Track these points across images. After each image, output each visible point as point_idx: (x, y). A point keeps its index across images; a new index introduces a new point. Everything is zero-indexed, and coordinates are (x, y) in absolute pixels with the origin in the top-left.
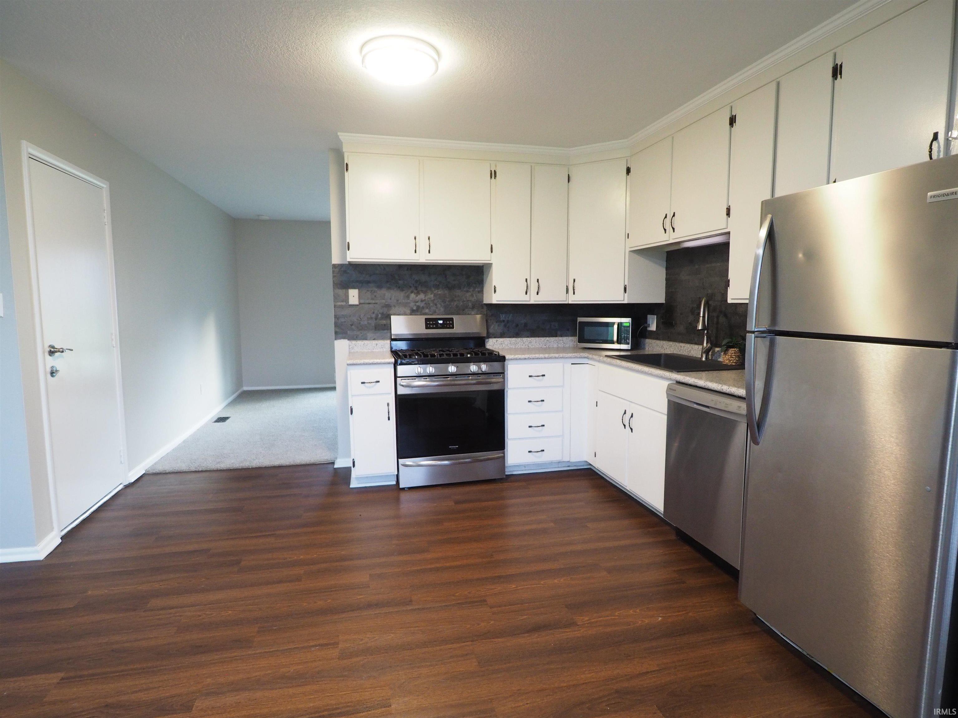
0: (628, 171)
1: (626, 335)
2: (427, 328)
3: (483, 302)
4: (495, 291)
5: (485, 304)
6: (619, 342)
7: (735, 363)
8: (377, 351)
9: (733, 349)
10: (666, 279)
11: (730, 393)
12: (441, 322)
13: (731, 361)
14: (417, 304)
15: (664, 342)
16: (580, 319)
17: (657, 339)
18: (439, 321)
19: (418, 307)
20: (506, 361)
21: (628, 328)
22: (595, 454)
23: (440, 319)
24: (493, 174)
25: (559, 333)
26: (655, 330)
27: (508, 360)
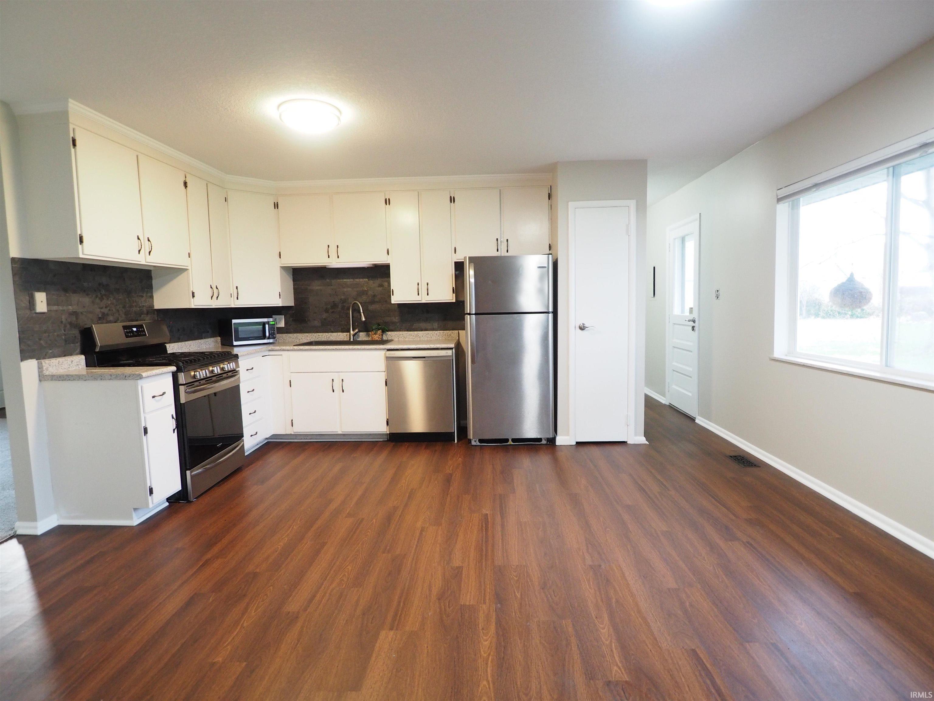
0: (276, 206)
1: (272, 331)
2: (127, 337)
3: (154, 307)
4: (193, 296)
5: (155, 309)
6: (269, 338)
9: (379, 331)
10: (294, 289)
11: (436, 348)
12: (135, 329)
14: (102, 310)
15: (298, 334)
16: (234, 321)
17: (287, 333)
18: (133, 329)
19: (103, 314)
20: (239, 357)
21: (274, 326)
22: (292, 423)
23: (134, 326)
26: (284, 326)
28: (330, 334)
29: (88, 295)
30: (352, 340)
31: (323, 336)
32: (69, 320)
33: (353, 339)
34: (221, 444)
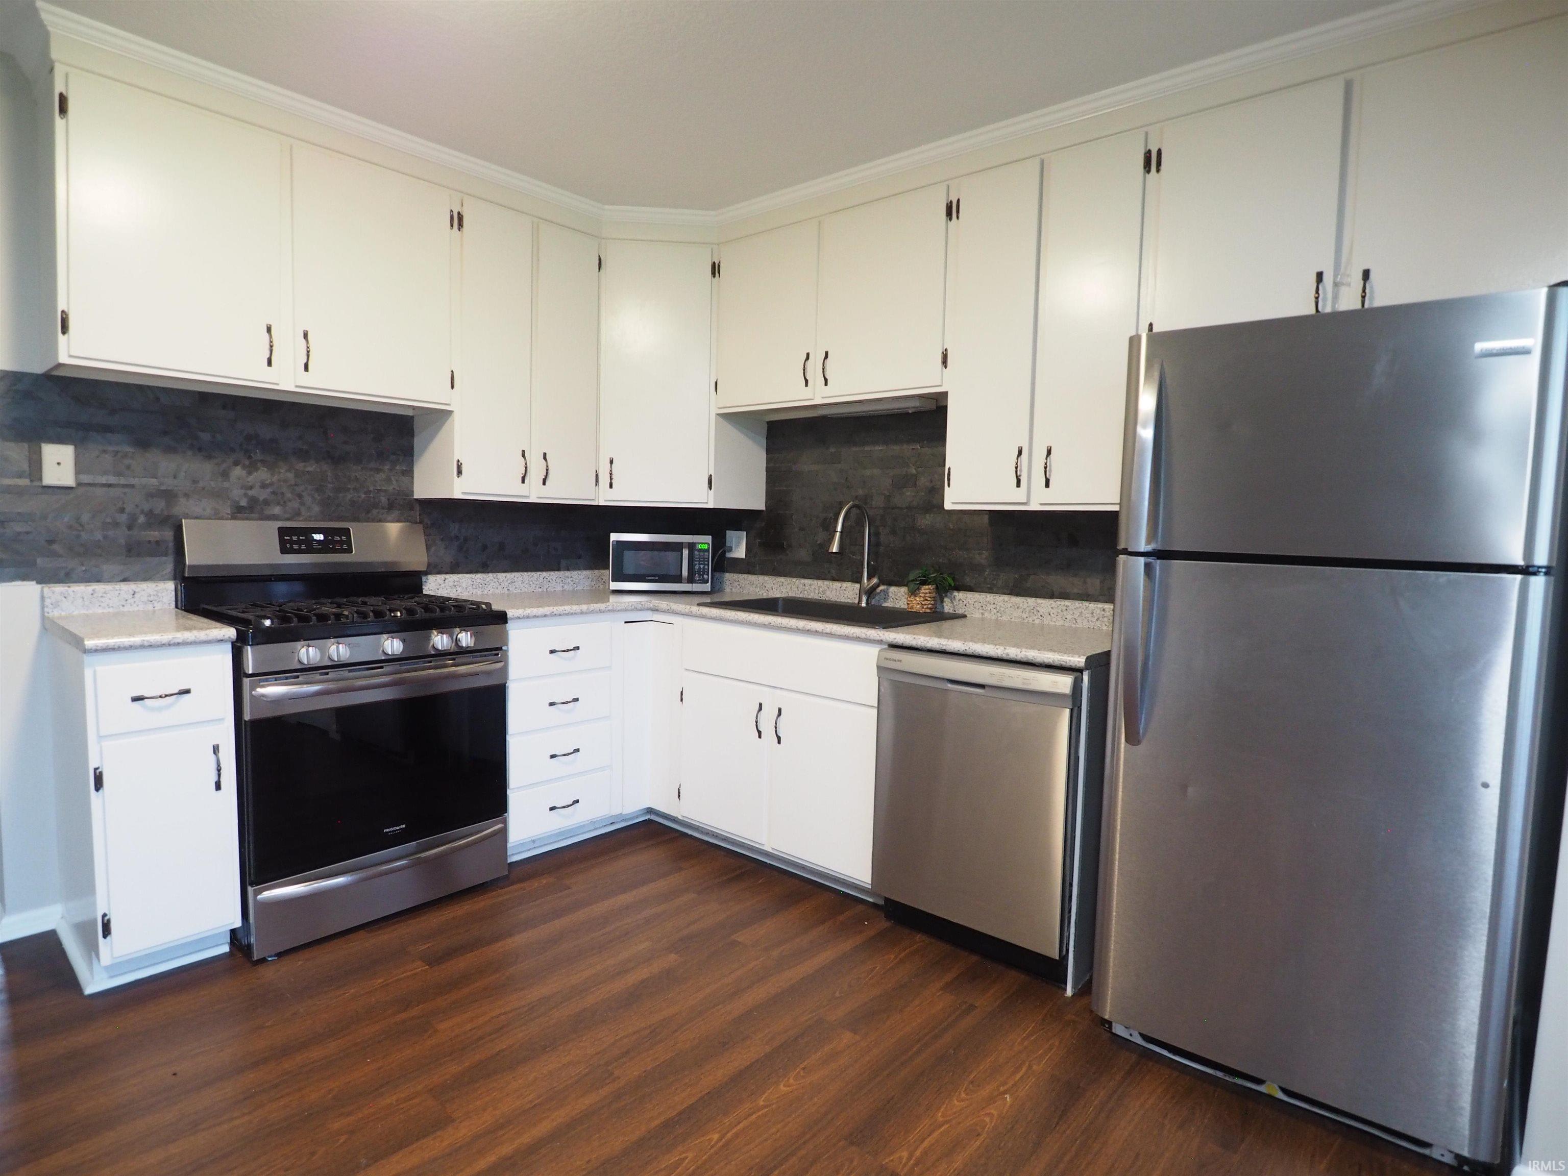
0: (715, 269)
1: (702, 566)
2: (284, 550)
3: (413, 496)
4: (460, 472)
5: (416, 499)
6: (691, 580)
7: (930, 609)
8: (136, 609)
9: (927, 587)
10: (768, 470)
11: (1025, 660)
12: (319, 537)
13: (925, 607)
14: (250, 493)
15: (766, 578)
16: (614, 537)
17: (749, 572)
18: (313, 535)
19: (253, 501)
20: (509, 621)
21: (706, 554)
22: (679, 793)
23: (318, 531)
24: (458, 221)
25: (564, 563)
26: (744, 557)
27: (512, 619)
28: (826, 582)
29: (209, 457)
30: (864, 605)
31: (813, 587)
32: (146, 507)
33: (867, 603)
34: (404, 826)
